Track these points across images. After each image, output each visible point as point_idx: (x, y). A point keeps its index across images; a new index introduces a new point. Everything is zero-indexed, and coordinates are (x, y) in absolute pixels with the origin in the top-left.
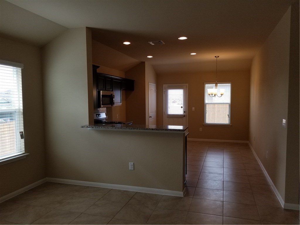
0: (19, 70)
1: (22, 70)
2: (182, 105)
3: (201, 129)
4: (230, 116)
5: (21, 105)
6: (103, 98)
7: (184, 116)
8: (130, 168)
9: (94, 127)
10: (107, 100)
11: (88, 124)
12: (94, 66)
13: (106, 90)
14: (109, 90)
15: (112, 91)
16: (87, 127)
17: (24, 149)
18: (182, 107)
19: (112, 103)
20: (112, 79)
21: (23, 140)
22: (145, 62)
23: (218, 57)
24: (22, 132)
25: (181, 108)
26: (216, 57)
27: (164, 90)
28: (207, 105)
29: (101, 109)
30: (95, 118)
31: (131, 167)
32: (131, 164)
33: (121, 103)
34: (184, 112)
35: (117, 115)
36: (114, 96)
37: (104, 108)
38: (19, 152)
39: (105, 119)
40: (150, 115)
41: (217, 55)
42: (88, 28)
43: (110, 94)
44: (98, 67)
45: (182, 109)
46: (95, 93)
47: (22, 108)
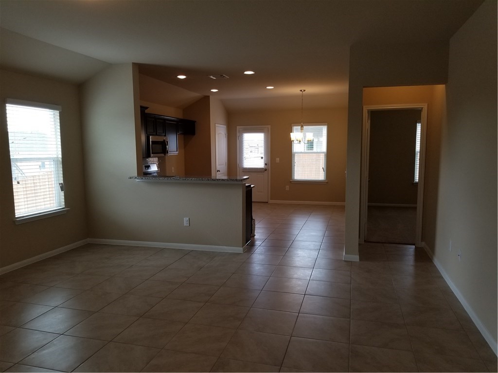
0: (57, 113)
1: (60, 113)
2: (263, 156)
3: (287, 188)
4: (325, 170)
5: (60, 153)
6: (153, 145)
7: (266, 170)
8: (185, 225)
9: (144, 178)
10: (159, 147)
11: (136, 175)
12: (141, 107)
13: (156, 135)
14: (161, 134)
15: (165, 136)
16: (136, 178)
17: (64, 204)
18: (262, 158)
19: (164, 151)
20: (165, 120)
21: (62, 193)
22: (209, 96)
23: (304, 91)
24: (62, 184)
25: (260, 158)
26: (301, 91)
27: (238, 134)
28: (296, 155)
29: (150, 159)
30: (144, 170)
31: (186, 223)
32: (186, 219)
33: (177, 152)
34: (266, 164)
35: (173, 168)
36: (167, 142)
37: (155, 159)
38: (58, 207)
39: (157, 172)
40: (218, 169)
41: (303, 89)
42: (134, 64)
43: (162, 140)
44: (147, 108)
45: (263, 160)
46: (143, 138)
47: (60, 156)
